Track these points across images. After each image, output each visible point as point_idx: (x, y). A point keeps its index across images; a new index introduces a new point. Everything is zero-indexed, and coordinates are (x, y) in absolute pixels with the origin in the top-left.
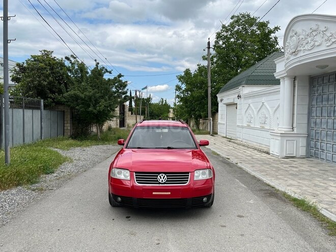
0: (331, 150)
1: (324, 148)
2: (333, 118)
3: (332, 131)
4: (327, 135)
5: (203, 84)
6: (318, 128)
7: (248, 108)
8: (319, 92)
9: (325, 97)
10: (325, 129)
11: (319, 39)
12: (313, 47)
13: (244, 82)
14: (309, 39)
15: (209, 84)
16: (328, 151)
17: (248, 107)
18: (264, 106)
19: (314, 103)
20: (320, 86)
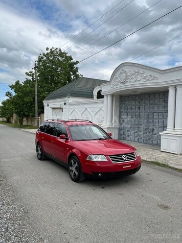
0: (134, 135)
1: (129, 134)
2: (135, 118)
3: (134, 125)
8: (126, 104)
9: (129, 107)
11: (139, 77)
12: (136, 81)
13: (69, 95)
14: (134, 76)
15: (36, 93)
16: (132, 136)
17: (73, 111)
18: (86, 111)
19: (122, 110)
20: (126, 101)
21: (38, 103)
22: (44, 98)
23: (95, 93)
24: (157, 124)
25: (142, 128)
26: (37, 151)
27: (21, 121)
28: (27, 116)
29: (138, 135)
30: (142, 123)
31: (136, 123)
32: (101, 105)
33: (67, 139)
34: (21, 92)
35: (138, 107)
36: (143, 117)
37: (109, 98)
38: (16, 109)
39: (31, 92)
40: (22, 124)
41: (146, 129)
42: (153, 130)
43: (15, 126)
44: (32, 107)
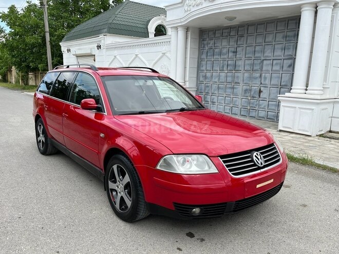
0: (223, 102)
1: (215, 100)
2: (226, 72)
3: (225, 84)
4: (219, 88)
5: (37, 28)
6: (208, 82)
7: (112, 61)
8: (210, 45)
9: (217, 50)
10: (216, 82)
13: (105, 30)
15: (47, 29)
16: (219, 103)
17: (114, 59)
18: (137, 59)
19: (204, 56)
20: (211, 39)
21: (52, 47)
22: (61, 38)
23: (152, 28)
24: (267, 82)
25: (240, 89)
26: (38, 135)
27: (25, 80)
28: (35, 70)
29: (232, 101)
30: (240, 81)
31: (229, 79)
32: (164, 48)
33: (99, 110)
34: (19, 26)
35: (233, 49)
36: (241, 68)
37: (181, 33)
38: (13, 56)
39: (37, 26)
40: (27, 84)
41: (246, 91)
42: (260, 91)
43: (16, 87)
44: (43, 54)
